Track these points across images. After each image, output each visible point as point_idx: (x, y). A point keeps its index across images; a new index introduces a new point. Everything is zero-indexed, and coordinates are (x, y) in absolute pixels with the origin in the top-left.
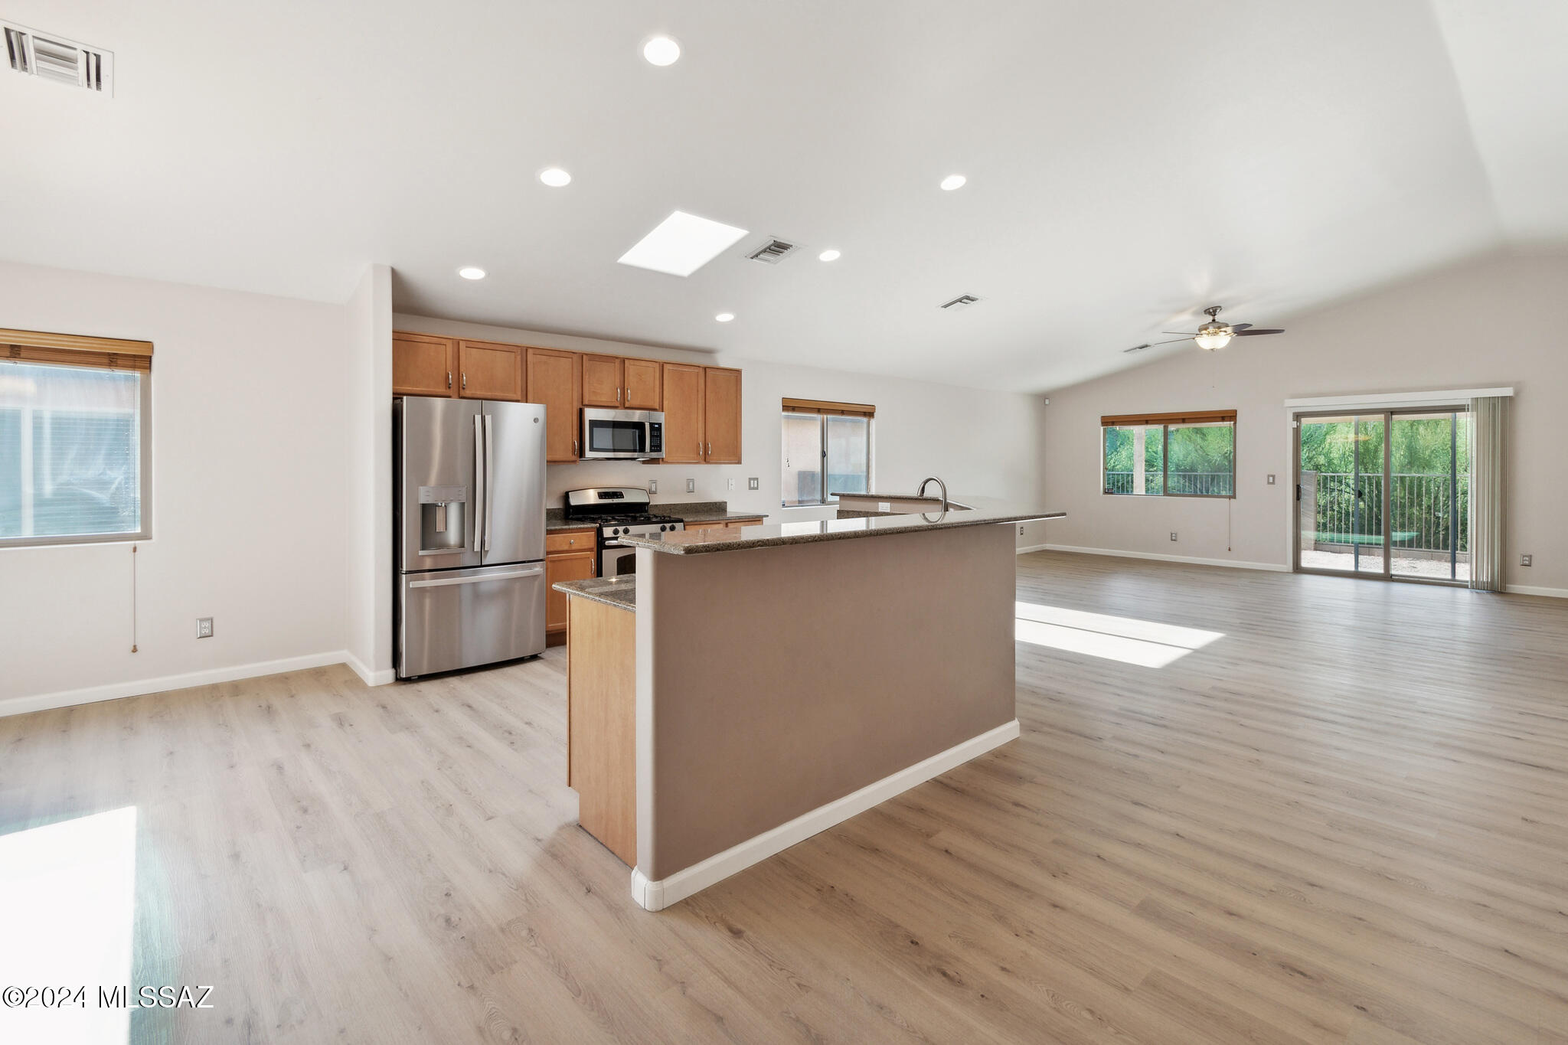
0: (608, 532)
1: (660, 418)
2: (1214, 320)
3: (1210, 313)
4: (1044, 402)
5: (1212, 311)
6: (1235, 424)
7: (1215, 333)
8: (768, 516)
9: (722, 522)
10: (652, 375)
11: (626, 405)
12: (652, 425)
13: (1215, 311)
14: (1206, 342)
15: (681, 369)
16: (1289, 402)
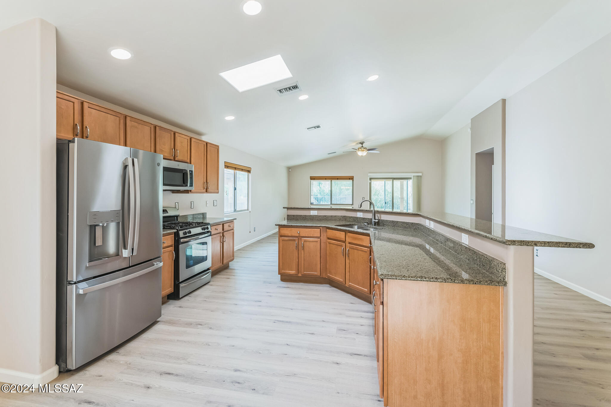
0: (181, 234)
1: (192, 167)
2: (362, 146)
3: (361, 144)
4: (290, 170)
5: (362, 143)
6: (353, 181)
7: (363, 151)
8: (236, 219)
9: (221, 223)
10: (186, 143)
11: (176, 159)
12: (190, 171)
13: (363, 143)
14: (360, 153)
15: (198, 141)
16: (369, 174)
